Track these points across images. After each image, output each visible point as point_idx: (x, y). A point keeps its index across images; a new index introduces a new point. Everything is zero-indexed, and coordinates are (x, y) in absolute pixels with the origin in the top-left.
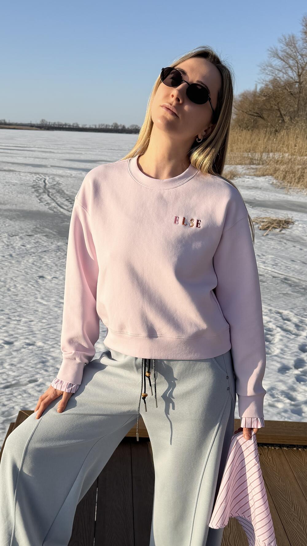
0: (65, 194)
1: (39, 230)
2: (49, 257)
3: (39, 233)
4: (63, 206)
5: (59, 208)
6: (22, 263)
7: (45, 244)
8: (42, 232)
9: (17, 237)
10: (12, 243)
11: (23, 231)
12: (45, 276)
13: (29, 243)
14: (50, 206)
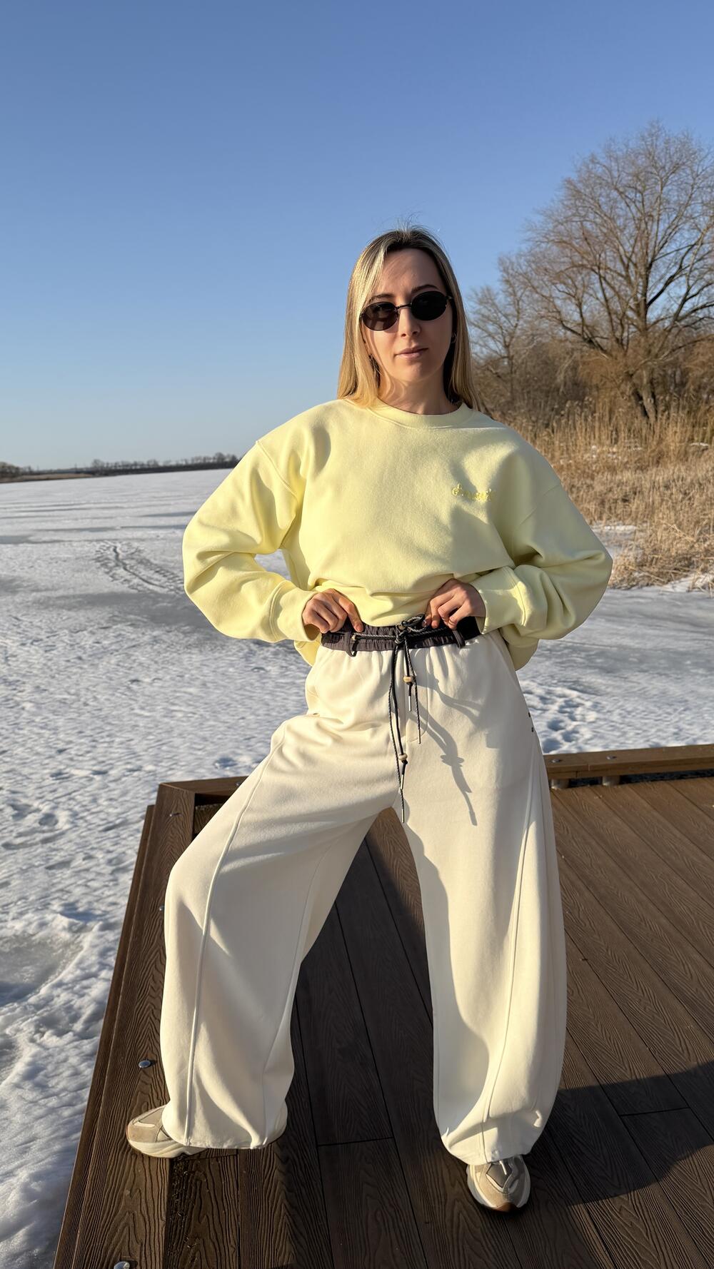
0: (151, 564)
1: (119, 619)
2: (142, 652)
3: (120, 622)
4: (152, 581)
5: (146, 584)
6: (101, 666)
7: (133, 636)
8: (124, 621)
9: (85, 632)
10: (78, 641)
11: (92, 624)
12: (140, 679)
13: (106, 637)
14: (131, 584)
